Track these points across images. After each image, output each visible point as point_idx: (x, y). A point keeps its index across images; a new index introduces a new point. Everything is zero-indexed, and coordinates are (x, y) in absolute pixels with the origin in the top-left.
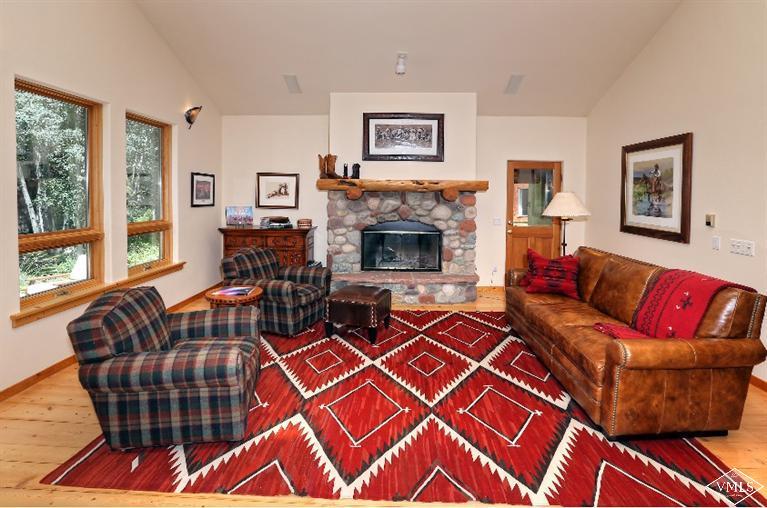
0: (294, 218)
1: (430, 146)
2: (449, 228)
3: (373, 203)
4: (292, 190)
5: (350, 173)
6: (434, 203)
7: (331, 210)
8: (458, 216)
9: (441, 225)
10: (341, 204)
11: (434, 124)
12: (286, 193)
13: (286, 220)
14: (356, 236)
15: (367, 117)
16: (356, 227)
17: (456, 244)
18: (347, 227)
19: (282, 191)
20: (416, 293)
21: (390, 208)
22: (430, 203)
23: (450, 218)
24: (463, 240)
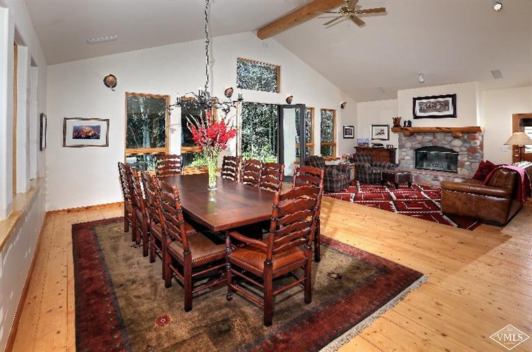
0: (385, 144)
1: (448, 110)
2: (461, 151)
3: (419, 138)
4: (386, 132)
5: (407, 124)
6: (452, 138)
7: (400, 140)
8: (467, 145)
9: (457, 149)
10: (404, 138)
11: (450, 99)
12: (383, 133)
13: (382, 145)
14: (412, 153)
15: (415, 99)
16: (411, 148)
17: (466, 159)
18: (407, 148)
19: (382, 133)
20: (438, 180)
21: (427, 141)
22: (449, 138)
23: (461, 146)
24: (470, 157)
